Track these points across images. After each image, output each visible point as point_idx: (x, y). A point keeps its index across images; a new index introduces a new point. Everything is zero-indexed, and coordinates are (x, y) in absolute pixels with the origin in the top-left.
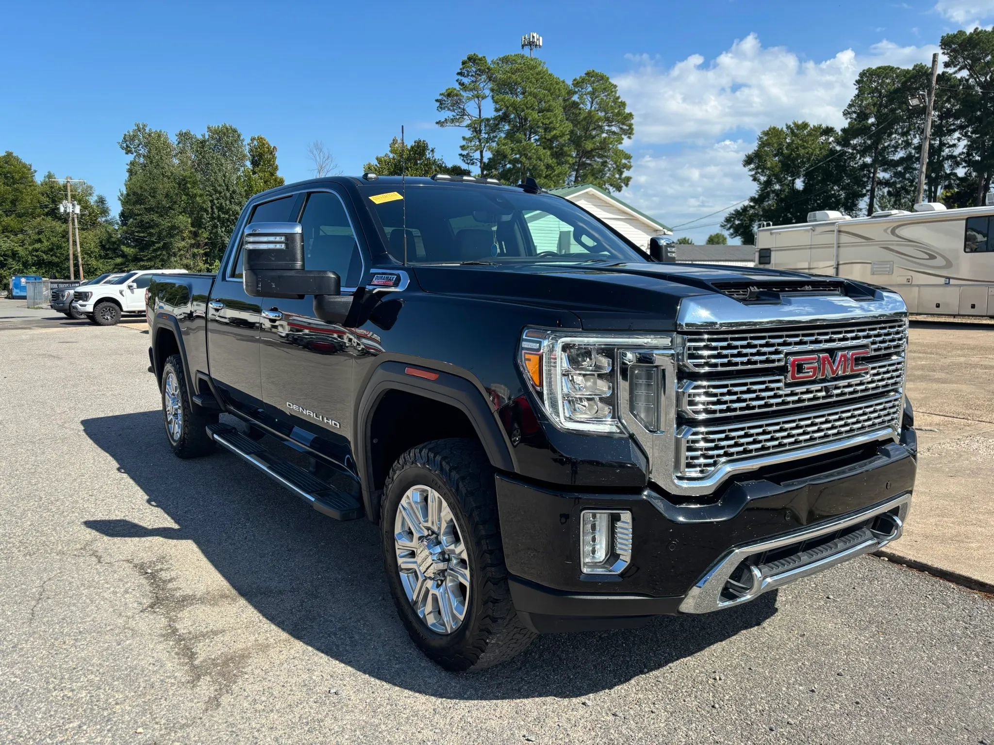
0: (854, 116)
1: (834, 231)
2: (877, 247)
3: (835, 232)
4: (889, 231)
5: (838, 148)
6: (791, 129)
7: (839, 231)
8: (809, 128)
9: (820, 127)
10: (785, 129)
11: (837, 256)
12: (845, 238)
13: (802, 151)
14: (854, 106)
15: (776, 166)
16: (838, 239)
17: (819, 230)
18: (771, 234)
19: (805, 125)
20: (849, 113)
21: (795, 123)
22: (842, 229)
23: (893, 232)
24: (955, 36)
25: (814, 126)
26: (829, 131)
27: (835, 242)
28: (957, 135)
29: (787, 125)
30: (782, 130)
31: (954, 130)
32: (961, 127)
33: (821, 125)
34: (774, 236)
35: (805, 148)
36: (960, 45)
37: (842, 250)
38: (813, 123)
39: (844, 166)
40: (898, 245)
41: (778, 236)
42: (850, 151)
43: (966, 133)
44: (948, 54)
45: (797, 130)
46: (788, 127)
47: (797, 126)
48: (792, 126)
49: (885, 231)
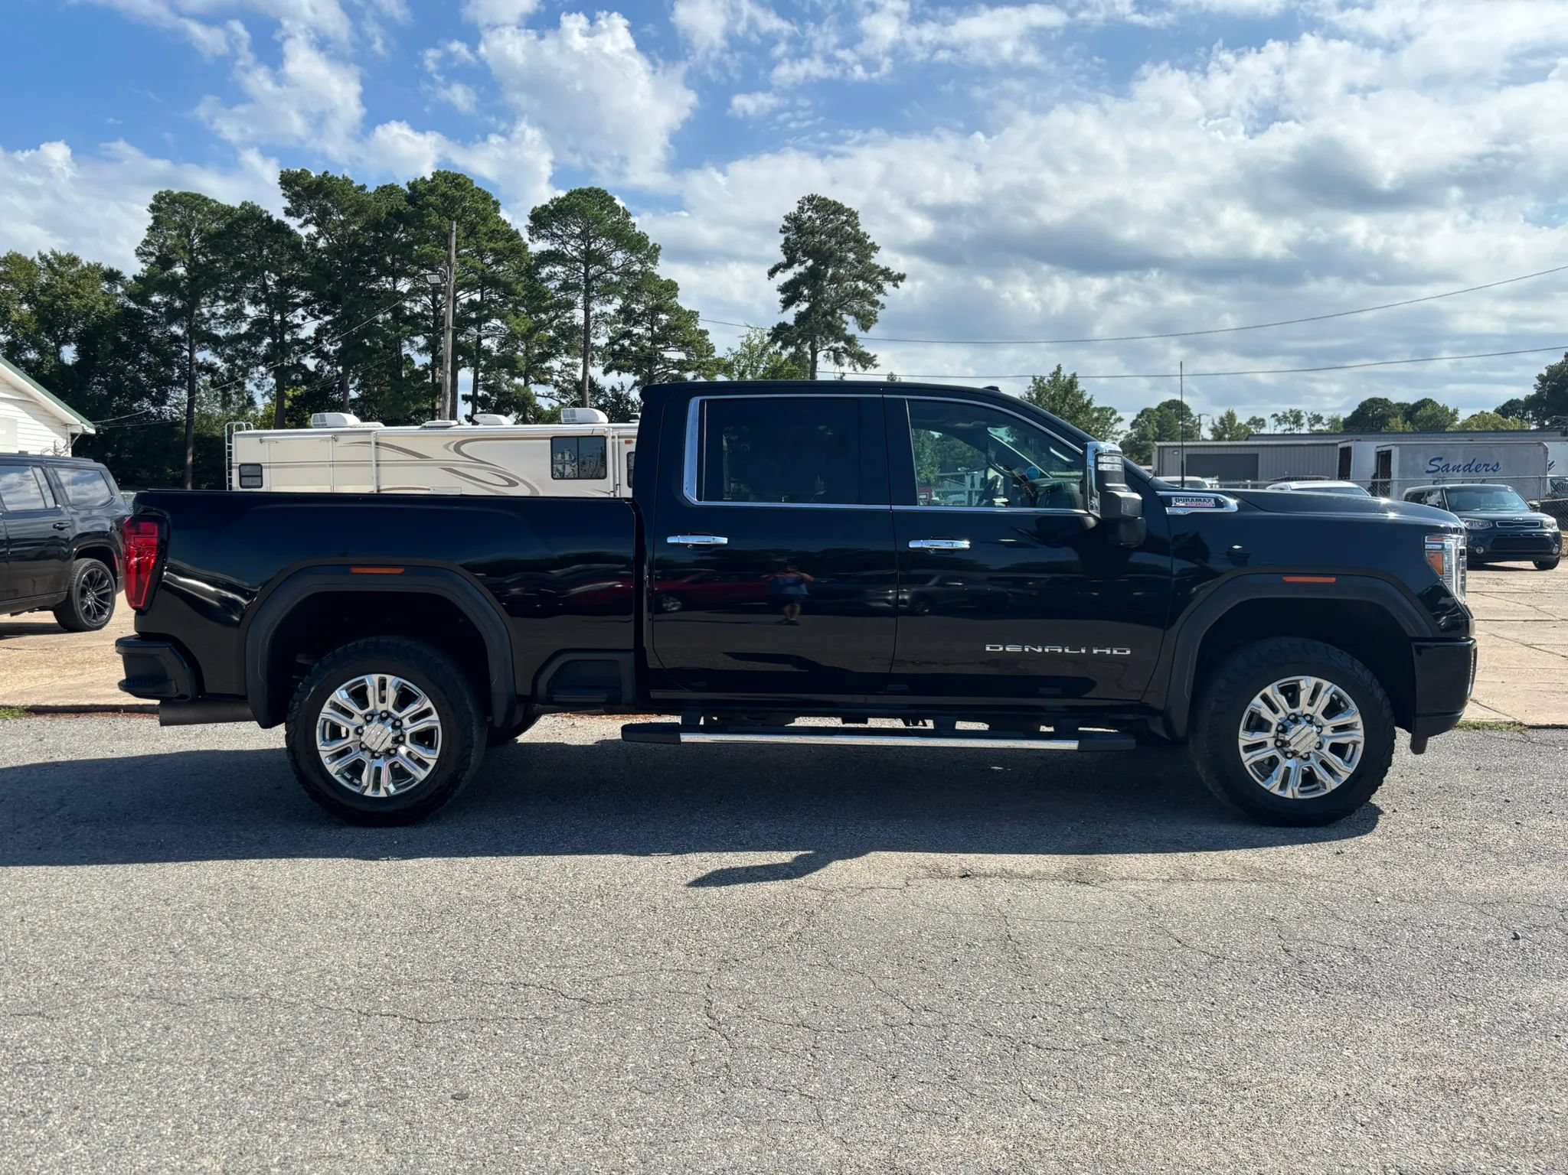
0: (153, 259)
1: (370, 443)
2: (436, 468)
3: (373, 444)
4: (451, 447)
5: (132, 305)
6: (48, 262)
7: (377, 444)
8: (80, 266)
9: (98, 267)
10: (37, 261)
11: (378, 478)
12: (386, 454)
13: (75, 303)
14: (153, 244)
15: (30, 320)
16: (377, 455)
17: (343, 439)
18: (261, 441)
19: (73, 261)
20: (144, 253)
21: (53, 253)
22: (382, 440)
23: (457, 449)
24: (298, 175)
25: (89, 264)
26: (113, 276)
27: (374, 459)
28: (300, 311)
29: (39, 254)
30: (32, 261)
31: (298, 305)
32: (306, 303)
33: (100, 264)
34: (267, 444)
35: (79, 297)
36: (305, 189)
37: (382, 469)
38: (86, 258)
39: (146, 334)
40: (465, 466)
41: (273, 445)
42: (150, 312)
43: (312, 311)
44: (289, 197)
45: (60, 265)
46: (43, 258)
47: (61, 260)
48: (50, 256)
49: (446, 447)
